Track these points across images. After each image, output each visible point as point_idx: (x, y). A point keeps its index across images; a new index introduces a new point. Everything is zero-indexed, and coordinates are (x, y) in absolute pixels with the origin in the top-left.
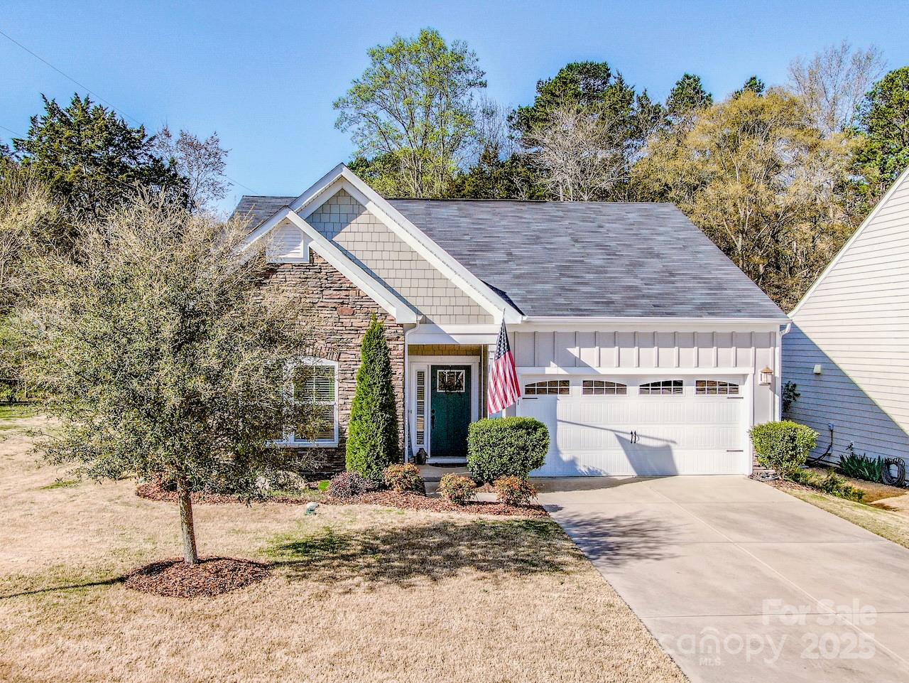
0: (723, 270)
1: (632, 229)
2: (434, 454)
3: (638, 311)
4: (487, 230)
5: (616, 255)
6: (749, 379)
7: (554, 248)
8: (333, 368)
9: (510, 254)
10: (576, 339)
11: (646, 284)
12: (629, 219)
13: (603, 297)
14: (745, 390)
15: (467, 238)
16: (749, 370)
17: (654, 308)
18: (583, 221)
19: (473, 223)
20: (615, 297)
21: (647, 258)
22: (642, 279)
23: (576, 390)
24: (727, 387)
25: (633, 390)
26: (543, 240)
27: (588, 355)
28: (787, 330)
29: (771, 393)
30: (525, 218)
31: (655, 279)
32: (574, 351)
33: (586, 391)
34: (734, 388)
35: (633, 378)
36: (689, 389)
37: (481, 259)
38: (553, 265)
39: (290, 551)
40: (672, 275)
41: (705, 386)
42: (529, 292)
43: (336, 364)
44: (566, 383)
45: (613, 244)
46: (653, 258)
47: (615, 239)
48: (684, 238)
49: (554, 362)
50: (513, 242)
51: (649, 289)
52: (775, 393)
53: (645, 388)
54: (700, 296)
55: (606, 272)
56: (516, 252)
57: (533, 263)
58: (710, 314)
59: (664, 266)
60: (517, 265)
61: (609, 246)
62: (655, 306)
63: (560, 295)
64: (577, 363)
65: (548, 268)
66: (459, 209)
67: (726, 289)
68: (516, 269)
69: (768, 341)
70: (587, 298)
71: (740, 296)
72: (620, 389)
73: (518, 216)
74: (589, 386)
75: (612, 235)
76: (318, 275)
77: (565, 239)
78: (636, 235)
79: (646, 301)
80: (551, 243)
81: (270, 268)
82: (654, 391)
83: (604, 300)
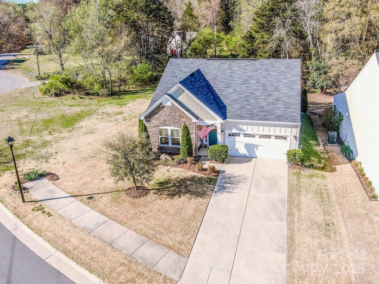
0: (295, 98)
2: (210, 145)
4: (233, 77)
6: (289, 137)
7: (249, 87)
10: (241, 124)
14: (288, 139)
15: (226, 81)
16: (290, 135)
18: (265, 71)
19: (230, 73)
20: (255, 111)
23: (242, 136)
25: (257, 137)
27: (244, 127)
29: (295, 141)
30: (247, 70)
31: (271, 102)
32: (240, 126)
33: (244, 136)
34: (285, 138)
35: (257, 135)
36: (273, 138)
37: (226, 92)
38: (245, 95)
39: (157, 185)
40: (278, 100)
41: (277, 137)
43: (180, 129)
44: (239, 134)
45: (268, 84)
46: (276, 91)
49: (235, 128)
50: (238, 83)
51: (267, 108)
52: (297, 140)
53: (260, 137)
54: (280, 112)
55: (258, 99)
56: (237, 88)
57: (239, 94)
59: (277, 96)
60: (235, 95)
61: (266, 85)
62: (264, 116)
64: (242, 130)
65: (242, 96)
68: (233, 97)
69: (296, 127)
70: (247, 111)
71: (292, 112)
72: (254, 136)
73: (245, 69)
74: (246, 135)
75: (270, 79)
76: (175, 109)
77: (254, 81)
78: (278, 79)
79: (263, 113)
80: (249, 84)
81: (164, 107)
82: (263, 137)
83: (251, 113)
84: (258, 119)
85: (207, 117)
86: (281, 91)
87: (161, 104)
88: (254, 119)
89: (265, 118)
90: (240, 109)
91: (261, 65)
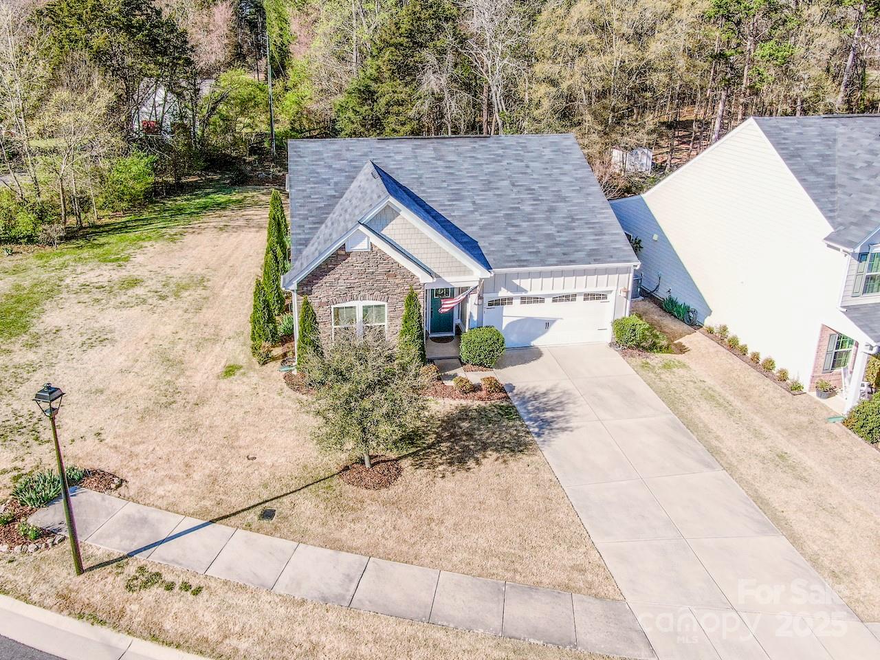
0: (603, 213)
1: (547, 169)
2: (432, 331)
3: (553, 260)
4: (457, 175)
5: (539, 200)
6: (614, 293)
7: (500, 195)
8: (384, 306)
9: (474, 203)
10: (518, 276)
11: (558, 232)
12: (545, 155)
13: (533, 247)
14: (611, 297)
15: (445, 185)
16: (614, 288)
17: (563, 257)
18: (517, 160)
19: (447, 167)
20: (541, 246)
21: (557, 202)
22: (556, 226)
23: (517, 302)
24: (600, 296)
25: (548, 300)
26: (492, 185)
27: (524, 283)
28: (637, 268)
29: (625, 300)
30: (478, 159)
31: (562, 225)
32: (517, 282)
33: (522, 303)
34: (605, 297)
35: (549, 296)
36: (580, 299)
37: (458, 209)
38: (501, 214)
40: (573, 220)
41: (589, 296)
42: (490, 244)
43: (386, 304)
44: (512, 299)
45: (536, 187)
46: (561, 202)
47: (537, 181)
48: (581, 178)
49: (505, 288)
50: (475, 189)
51: (560, 237)
53: (555, 300)
54: (589, 243)
55: (534, 220)
56: (478, 200)
57: (490, 213)
58: (595, 260)
59: (568, 211)
60: (481, 215)
61: (534, 189)
62: (564, 254)
63: (508, 246)
64: (518, 289)
65: (498, 217)
66: (435, 149)
67: (604, 234)
68: (480, 220)
69: (627, 271)
70: (524, 248)
71: (612, 242)
72: (542, 300)
73: (473, 157)
74: (524, 300)
75: (535, 176)
76: (375, 257)
77: (506, 183)
78: (550, 175)
79: (558, 249)
80: (498, 188)
81: (348, 255)
82: (560, 301)
83: (535, 250)
84: (555, 263)
85: (449, 269)
86: (568, 201)
87: (343, 247)
88: (547, 263)
89: (569, 259)
90: (509, 243)
91: (502, 149)
